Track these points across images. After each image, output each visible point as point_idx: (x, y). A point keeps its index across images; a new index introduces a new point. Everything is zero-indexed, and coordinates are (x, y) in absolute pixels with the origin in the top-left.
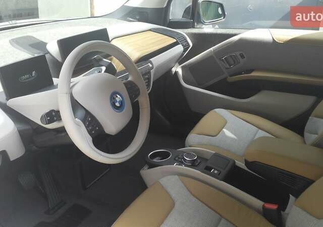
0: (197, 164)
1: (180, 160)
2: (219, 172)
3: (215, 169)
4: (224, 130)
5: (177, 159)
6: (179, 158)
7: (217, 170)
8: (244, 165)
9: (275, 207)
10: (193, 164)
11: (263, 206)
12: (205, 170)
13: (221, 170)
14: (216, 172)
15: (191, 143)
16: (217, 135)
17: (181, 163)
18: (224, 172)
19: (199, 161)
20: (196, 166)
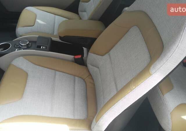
0: (30, 46)
1: (18, 46)
2: (46, 47)
3: (43, 46)
4: (37, 20)
5: (16, 46)
6: (17, 45)
7: (44, 46)
8: (59, 39)
9: (80, 56)
10: (28, 47)
11: (74, 58)
12: (38, 49)
13: (46, 45)
14: (44, 47)
15: (21, 34)
16: (34, 25)
17: (20, 48)
18: (48, 46)
19: (30, 44)
20: (30, 47)
